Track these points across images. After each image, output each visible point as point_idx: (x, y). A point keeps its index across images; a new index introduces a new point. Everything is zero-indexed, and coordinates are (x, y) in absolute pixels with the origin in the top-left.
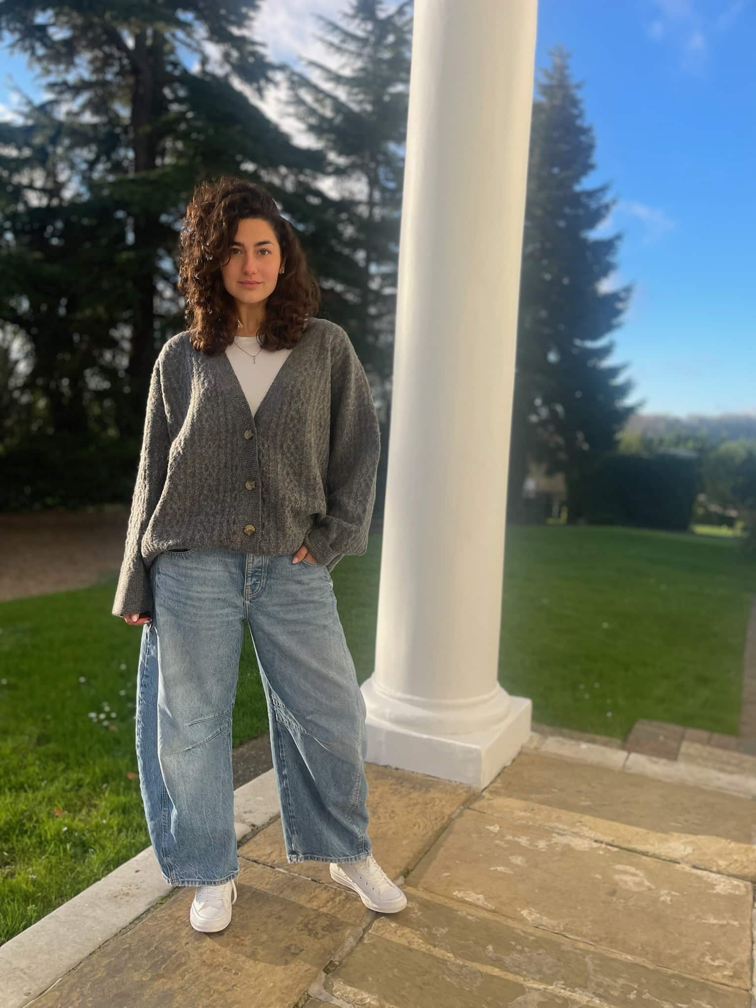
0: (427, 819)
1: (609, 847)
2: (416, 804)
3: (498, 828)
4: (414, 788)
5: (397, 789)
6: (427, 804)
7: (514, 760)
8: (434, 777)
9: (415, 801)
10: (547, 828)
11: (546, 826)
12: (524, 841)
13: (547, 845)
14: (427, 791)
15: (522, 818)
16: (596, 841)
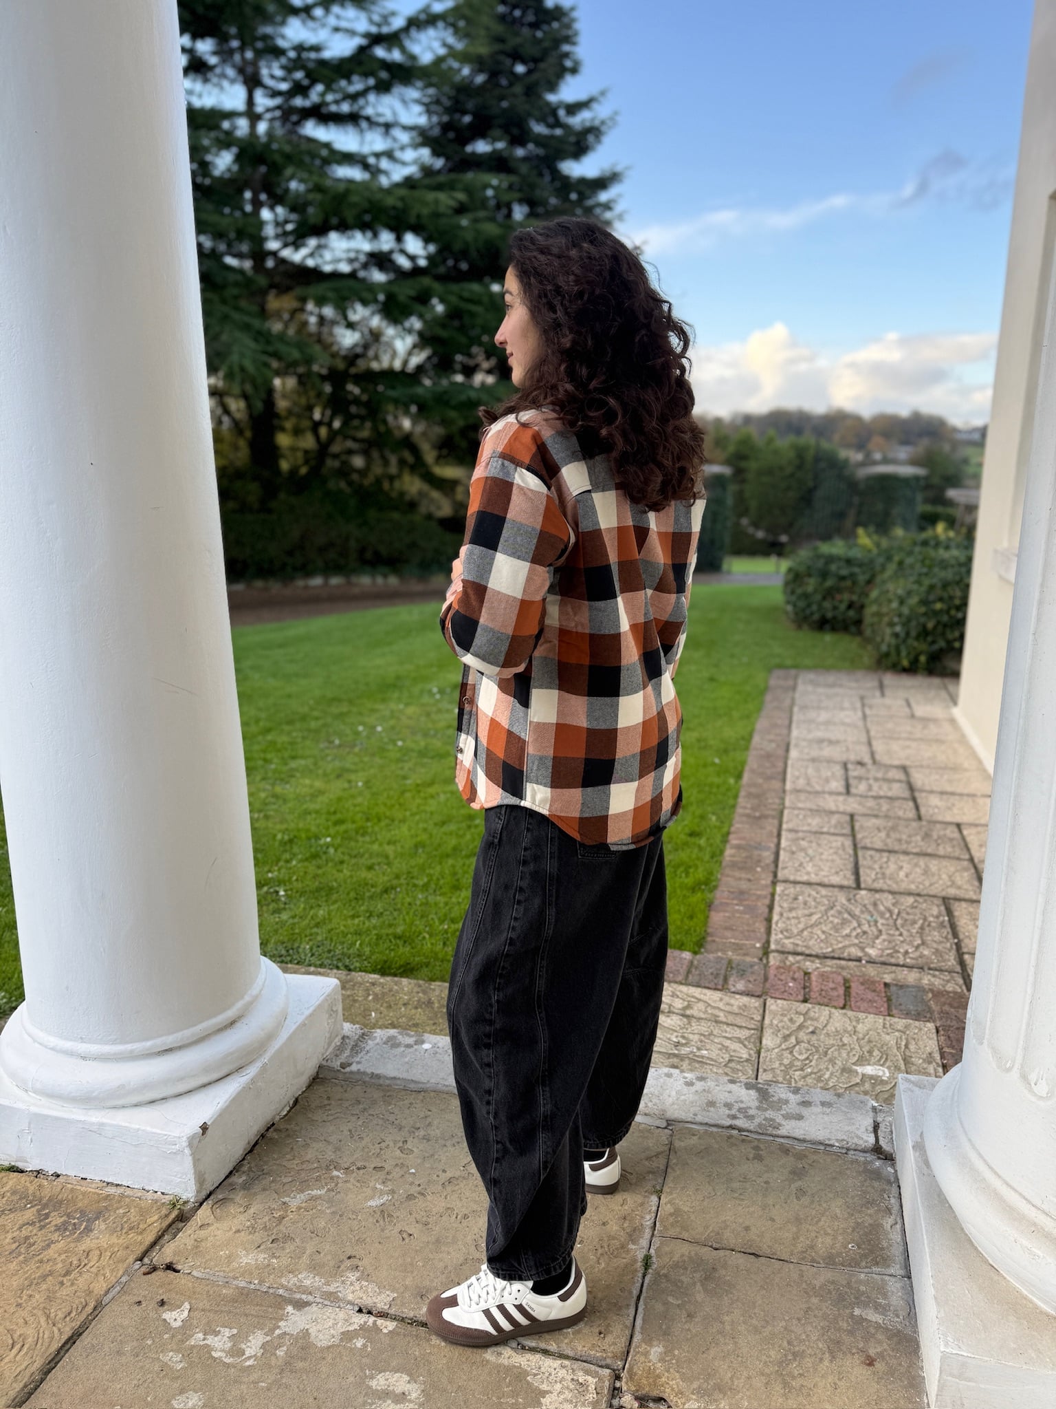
0: (48, 1317)
1: (380, 1322)
2: (44, 1277)
3: (186, 1313)
4: (61, 1228)
5: (27, 1238)
6: (68, 1273)
7: (296, 1101)
8: (117, 1185)
9: (47, 1267)
10: (281, 1292)
11: (283, 1286)
12: (220, 1343)
13: (263, 1346)
14: (88, 1230)
15: (247, 1272)
16: (360, 1311)
